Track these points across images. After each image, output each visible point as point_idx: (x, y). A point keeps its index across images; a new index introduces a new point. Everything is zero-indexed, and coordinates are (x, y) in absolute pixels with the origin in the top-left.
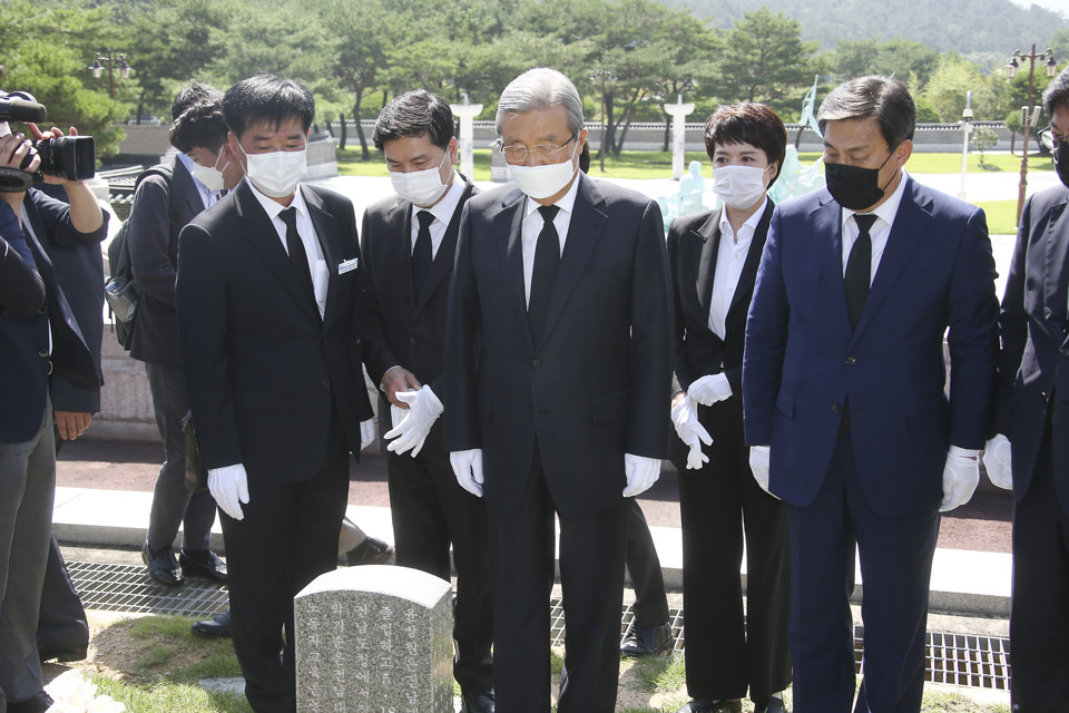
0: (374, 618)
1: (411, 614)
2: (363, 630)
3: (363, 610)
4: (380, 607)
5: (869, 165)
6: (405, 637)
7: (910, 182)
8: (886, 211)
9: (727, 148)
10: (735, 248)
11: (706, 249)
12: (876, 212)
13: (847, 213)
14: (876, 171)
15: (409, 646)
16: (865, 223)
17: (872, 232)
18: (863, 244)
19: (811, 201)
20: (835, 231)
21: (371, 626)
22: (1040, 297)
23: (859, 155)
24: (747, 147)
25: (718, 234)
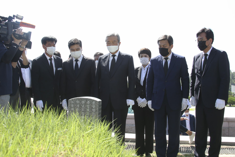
0: (86, 104)
1: (94, 103)
2: (83, 107)
3: (83, 102)
4: (87, 101)
5: (167, 48)
6: (92, 108)
7: (173, 53)
8: (170, 57)
9: (142, 55)
10: (144, 71)
11: (139, 72)
12: (168, 57)
13: (163, 57)
14: (168, 49)
15: (93, 110)
16: (166, 59)
17: (168, 60)
18: (166, 62)
19: (157, 57)
20: (161, 61)
21: (85, 105)
22: (198, 70)
23: (165, 46)
24: (146, 54)
25: (141, 69)
